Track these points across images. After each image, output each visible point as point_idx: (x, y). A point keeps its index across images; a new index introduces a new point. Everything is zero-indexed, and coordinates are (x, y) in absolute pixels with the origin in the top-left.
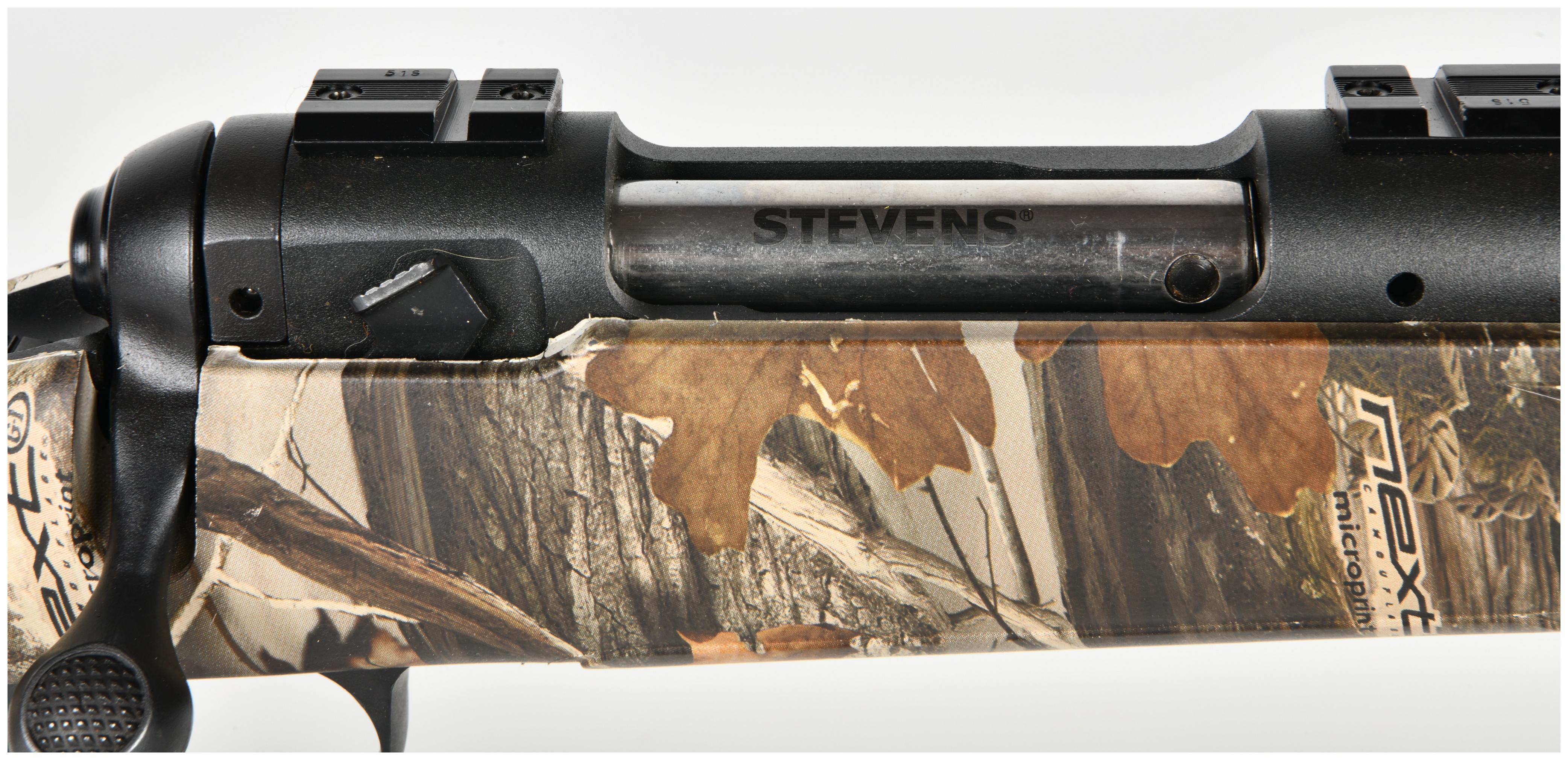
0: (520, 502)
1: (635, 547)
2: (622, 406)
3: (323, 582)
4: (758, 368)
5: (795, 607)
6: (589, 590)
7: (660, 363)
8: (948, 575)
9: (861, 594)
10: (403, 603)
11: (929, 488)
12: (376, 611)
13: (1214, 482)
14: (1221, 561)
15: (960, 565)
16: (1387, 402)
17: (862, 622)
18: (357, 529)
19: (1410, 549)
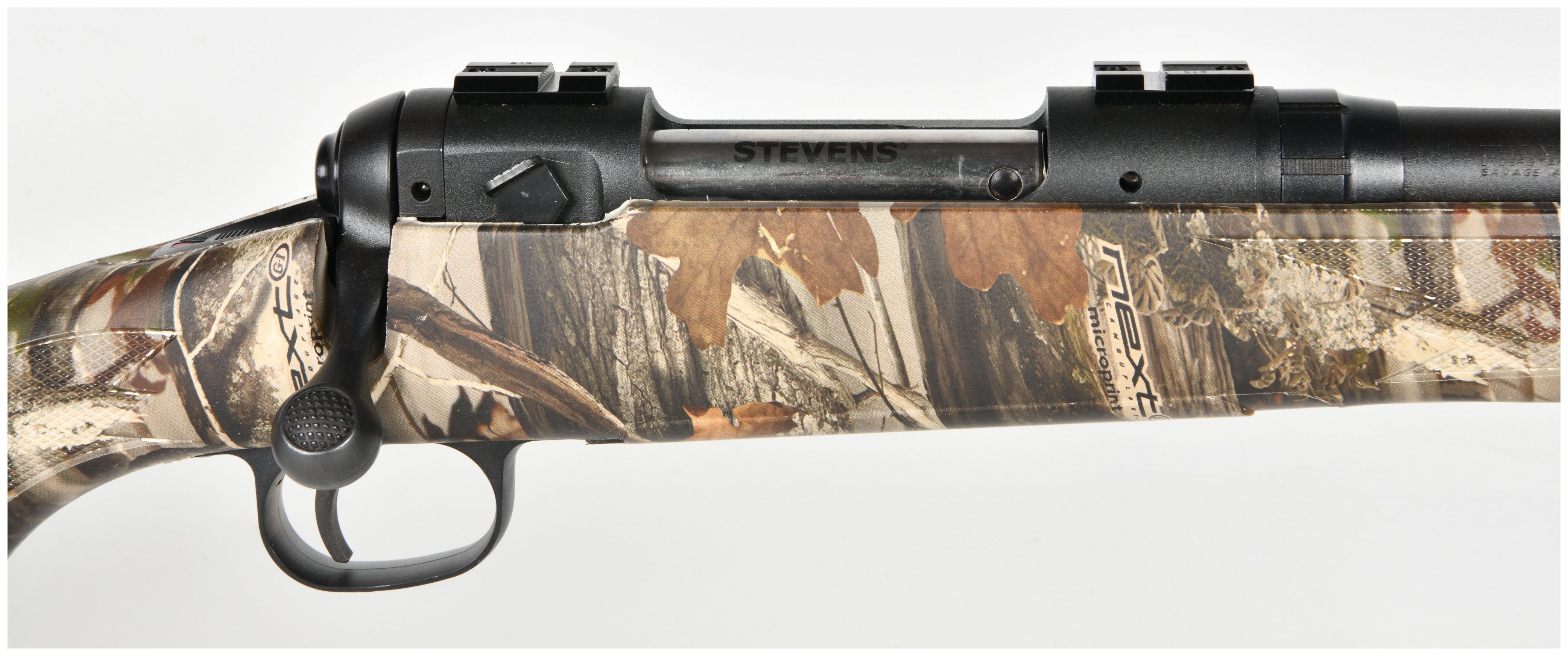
0: (585, 313)
1: (656, 344)
2: (648, 251)
3: (462, 367)
4: (733, 225)
5: (756, 388)
6: (628, 375)
7: (672, 222)
8: (852, 366)
9: (797, 380)
10: (512, 383)
11: (838, 305)
12: (495, 388)
13: (1014, 301)
14: (1021, 356)
15: (859, 358)
16: (1118, 248)
17: (799, 401)
18: (484, 331)
19: (1137, 347)
